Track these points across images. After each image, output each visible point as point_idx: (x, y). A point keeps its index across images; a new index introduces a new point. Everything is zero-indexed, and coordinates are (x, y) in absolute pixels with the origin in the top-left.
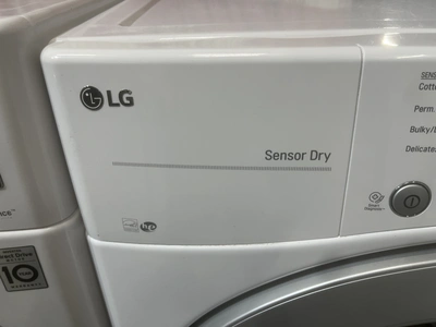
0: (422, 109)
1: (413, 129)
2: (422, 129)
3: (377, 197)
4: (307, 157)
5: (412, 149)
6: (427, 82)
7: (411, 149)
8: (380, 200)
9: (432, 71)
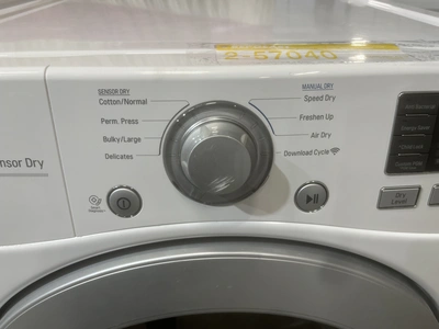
0: (107, 122)
1: (105, 139)
2: (113, 139)
3: (95, 200)
4: (23, 164)
5: (111, 157)
6: (105, 98)
7: (109, 157)
8: (99, 203)
9: (107, 88)
